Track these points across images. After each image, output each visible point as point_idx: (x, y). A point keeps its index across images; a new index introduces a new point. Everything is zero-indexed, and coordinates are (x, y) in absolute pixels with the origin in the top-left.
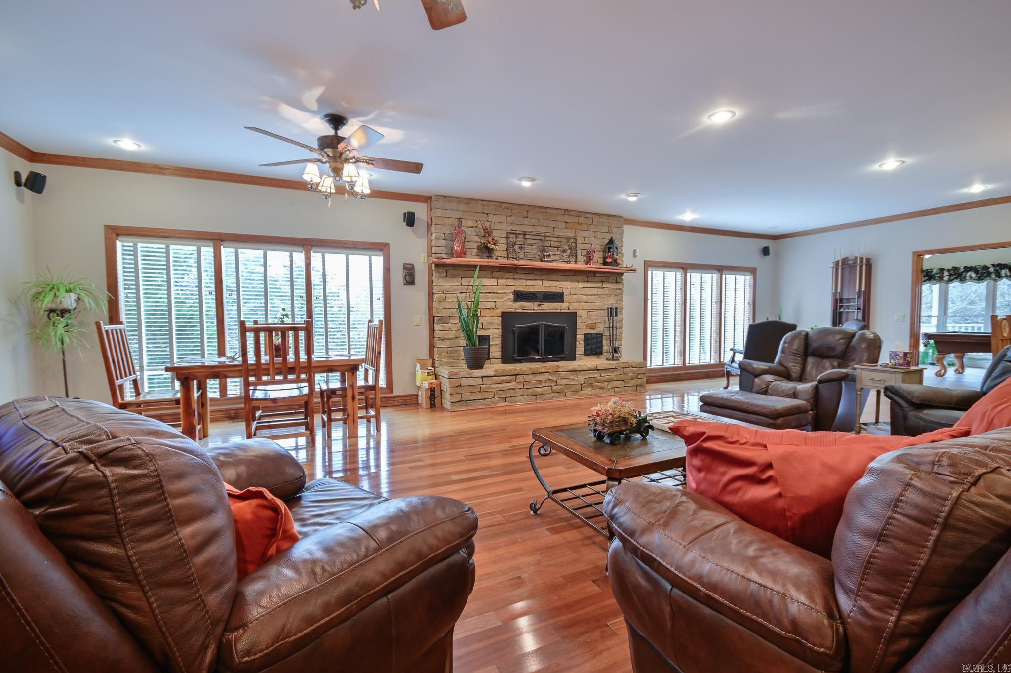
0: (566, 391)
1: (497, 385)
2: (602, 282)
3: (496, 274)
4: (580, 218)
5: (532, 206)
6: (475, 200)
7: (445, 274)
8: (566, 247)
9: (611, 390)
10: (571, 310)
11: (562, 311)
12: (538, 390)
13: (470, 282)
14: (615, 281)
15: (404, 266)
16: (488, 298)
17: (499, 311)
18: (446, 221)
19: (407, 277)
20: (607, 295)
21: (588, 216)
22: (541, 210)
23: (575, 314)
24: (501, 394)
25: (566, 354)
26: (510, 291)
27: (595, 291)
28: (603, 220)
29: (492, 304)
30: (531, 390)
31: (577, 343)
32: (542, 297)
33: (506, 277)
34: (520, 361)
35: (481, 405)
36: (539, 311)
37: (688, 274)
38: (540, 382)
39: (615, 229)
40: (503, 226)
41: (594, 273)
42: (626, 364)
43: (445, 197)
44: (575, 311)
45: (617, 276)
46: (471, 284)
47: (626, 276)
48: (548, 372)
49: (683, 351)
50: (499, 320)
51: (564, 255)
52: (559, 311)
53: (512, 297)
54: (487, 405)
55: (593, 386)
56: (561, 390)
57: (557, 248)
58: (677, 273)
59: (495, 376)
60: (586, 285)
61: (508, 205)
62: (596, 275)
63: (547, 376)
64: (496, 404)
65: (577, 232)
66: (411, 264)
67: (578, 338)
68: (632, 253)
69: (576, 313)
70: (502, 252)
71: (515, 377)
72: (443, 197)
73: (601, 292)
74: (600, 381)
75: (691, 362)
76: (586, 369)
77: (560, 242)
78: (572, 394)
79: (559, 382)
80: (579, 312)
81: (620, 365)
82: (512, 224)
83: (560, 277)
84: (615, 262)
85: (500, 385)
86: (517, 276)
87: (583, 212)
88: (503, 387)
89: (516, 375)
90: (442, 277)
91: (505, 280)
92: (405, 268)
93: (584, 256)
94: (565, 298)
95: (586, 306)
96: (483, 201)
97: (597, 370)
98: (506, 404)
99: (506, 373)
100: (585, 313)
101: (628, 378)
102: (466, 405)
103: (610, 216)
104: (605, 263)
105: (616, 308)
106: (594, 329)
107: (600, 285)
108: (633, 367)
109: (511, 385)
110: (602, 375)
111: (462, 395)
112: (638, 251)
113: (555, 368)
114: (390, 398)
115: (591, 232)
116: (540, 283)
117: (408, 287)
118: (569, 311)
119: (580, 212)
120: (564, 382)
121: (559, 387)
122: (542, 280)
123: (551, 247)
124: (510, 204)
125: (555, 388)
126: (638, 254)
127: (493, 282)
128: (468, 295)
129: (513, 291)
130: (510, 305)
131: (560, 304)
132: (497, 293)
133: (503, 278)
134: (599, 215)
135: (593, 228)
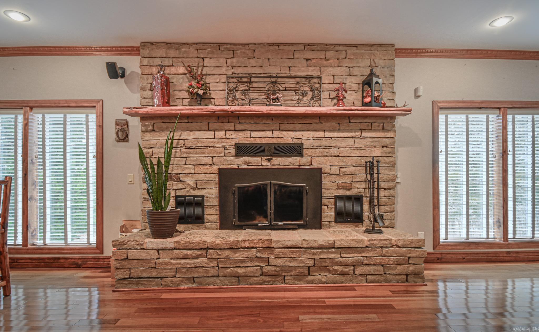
0: (283, 274)
1: (178, 261)
2: (361, 130)
3: (214, 125)
4: (327, 53)
5: (259, 44)
6: (187, 44)
7: (151, 128)
8: (307, 89)
9: (360, 278)
10: (315, 165)
11: (301, 167)
12: (240, 271)
13: (180, 136)
14: (381, 127)
15: (116, 122)
16: (203, 153)
17: (215, 168)
18: (154, 70)
19: (120, 133)
20: (369, 147)
21: (340, 48)
22: (271, 48)
23: (319, 171)
24: (185, 273)
25: (306, 221)
26: (229, 144)
27: (351, 142)
28: (363, 51)
29: (209, 161)
30: (229, 270)
31: (324, 208)
32: (272, 151)
33: (226, 128)
34: (241, 227)
35: (157, 285)
36: (270, 167)
37: (510, 117)
38: (242, 261)
39: (381, 61)
40: (223, 70)
41: (349, 117)
42: (386, 242)
43: (152, 43)
44: (320, 167)
45: (385, 121)
46: (181, 138)
47: (399, 121)
48: (256, 248)
49: (501, 221)
50: (216, 178)
51: (305, 99)
52: (297, 167)
53: (233, 152)
54: (166, 285)
55: (329, 271)
56: (276, 273)
57: (295, 91)
58: (490, 116)
59: (175, 249)
60: (336, 134)
61: (229, 46)
62: (352, 121)
63: (253, 253)
64: (178, 285)
65: (322, 69)
66: (124, 120)
67: (324, 200)
68: (413, 92)
69: (321, 169)
70: (220, 100)
71: (205, 251)
72: (149, 44)
73: (359, 143)
74: (339, 264)
75: (517, 236)
76: (316, 245)
77: (298, 83)
78: (294, 279)
79: (273, 261)
80: (326, 169)
81: (375, 242)
82: (233, 67)
83: (298, 125)
84: (377, 101)
85: (183, 261)
86: (239, 126)
87: (332, 45)
88: (188, 264)
89: (208, 249)
90: (148, 131)
91: (223, 132)
92: (117, 124)
93: (333, 99)
94: (305, 151)
95: (336, 161)
96: (197, 44)
97: (334, 248)
98: (194, 285)
99: (191, 246)
100: (335, 170)
101: (391, 262)
102: (137, 284)
103: (373, 45)
104: (364, 104)
105: (378, 162)
106: (349, 190)
107: (358, 134)
108: (398, 247)
109: (198, 261)
110: (343, 255)
111: (132, 271)
112: (421, 88)
113: (266, 242)
114: (99, 258)
115: (345, 68)
116: (269, 134)
117: (121, 144)
118: (311, 167)
119: (327, 45)
120: (280, 262)
121: (273, 268)
122: (273, 130)
123: (285, 90)
124: (231, 44)
125: (266, 269)
126: (420, 93)
127: (210, 134)
128: (179, 151)
129: (233, 144)
130: (231, 161)
131: (299, 159)
132: (214, 147)
133: (221, 130)
134: (356, 46)
135: (346, 63)
